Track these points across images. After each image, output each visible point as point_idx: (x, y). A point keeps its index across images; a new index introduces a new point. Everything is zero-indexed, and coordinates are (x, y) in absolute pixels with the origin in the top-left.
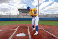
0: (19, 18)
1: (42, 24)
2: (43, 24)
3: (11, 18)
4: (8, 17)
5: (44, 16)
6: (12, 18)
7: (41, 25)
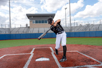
0: (30, 32)
1: (76, 43)
2: (80, 43)
3: (12, 33)
4: (7, 33)
5: (82, 28)
6: (16, 35)
7: (75, 45)
